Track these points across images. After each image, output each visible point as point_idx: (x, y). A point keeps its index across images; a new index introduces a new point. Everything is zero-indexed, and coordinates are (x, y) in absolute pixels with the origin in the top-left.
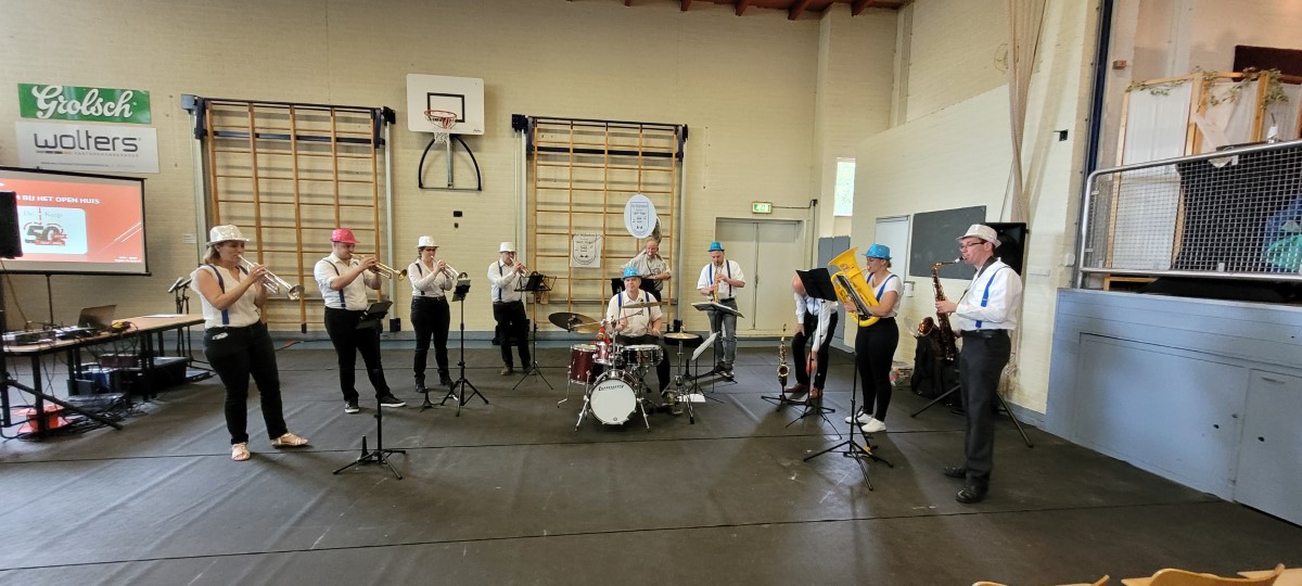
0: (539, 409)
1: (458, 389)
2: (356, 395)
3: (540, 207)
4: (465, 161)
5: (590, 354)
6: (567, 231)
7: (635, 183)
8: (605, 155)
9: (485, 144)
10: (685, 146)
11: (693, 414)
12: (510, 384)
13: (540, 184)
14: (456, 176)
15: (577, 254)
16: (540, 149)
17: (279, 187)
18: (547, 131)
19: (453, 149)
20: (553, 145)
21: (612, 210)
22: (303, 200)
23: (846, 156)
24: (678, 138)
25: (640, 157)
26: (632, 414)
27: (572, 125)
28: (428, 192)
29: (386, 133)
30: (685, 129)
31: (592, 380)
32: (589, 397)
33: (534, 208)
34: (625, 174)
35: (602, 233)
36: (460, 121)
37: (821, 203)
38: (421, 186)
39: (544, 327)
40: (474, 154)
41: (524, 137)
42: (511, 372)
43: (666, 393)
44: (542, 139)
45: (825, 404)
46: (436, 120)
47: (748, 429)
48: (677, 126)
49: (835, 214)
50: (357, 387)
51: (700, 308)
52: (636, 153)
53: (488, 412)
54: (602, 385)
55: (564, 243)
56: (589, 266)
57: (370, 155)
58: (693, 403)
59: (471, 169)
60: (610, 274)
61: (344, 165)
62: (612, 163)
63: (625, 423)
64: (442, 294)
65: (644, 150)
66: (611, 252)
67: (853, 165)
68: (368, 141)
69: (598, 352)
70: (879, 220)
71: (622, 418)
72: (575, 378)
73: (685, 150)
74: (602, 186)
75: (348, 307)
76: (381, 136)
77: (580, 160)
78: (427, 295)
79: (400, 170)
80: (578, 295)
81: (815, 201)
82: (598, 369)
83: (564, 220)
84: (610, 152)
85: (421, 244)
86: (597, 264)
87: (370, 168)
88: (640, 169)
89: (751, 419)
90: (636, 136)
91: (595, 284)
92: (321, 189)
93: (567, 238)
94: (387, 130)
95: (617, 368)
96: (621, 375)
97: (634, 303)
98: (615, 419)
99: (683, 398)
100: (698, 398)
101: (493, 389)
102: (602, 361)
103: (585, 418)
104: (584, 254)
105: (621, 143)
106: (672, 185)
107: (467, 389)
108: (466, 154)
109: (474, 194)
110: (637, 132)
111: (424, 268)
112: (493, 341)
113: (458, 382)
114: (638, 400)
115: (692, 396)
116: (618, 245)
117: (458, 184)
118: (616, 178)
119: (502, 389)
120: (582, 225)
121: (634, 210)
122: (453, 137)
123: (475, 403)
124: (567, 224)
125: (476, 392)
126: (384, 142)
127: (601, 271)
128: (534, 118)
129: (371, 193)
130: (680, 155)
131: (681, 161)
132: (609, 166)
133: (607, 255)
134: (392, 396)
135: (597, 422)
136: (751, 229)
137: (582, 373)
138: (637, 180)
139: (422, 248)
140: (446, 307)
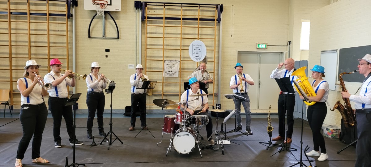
0: (147, 146)
1: (109, 137)
2: (60, 139)
3: (148, 47)
4: (111, 24)
5: (173, 119)
6: (162, 59)
7: (196, 34)
8: (181, 20)
9: (121, 16)
10: (221, 15)
11: (224, 149)
12: (133, 135)
13: (148, 35)
14: (107, 31)
15: (167, 70)
16: (148, 18)
17: (21, 38)
18: (152, 9)
19: (105, 18)
20: (155, 16)
21: (184, 48)
22: (32, 44)
23: (305, 19)
24: (218, 11)
25: (198, 21)
26: (193, 148)
27: (165, 6)
28: (93, 40)
29: (73, 11)
30: (222, 7)
31: (174, 132)
32: (172, 140)
33: (145, 47)
34: (191, 30)
35: (179, 60)
36: (109, 5)
37: (293, 43)
38: (89, 37)
39: (149, 107)
40: (115, 21)
41: (141, 12)
42: (133, 129)
43: (210, 139)
44: (149, 13)
45: (292, 146)
46: (97, 4)
47: (251, 157)
48: (217, 5)
49: (301, 48)
50: (61, 135)
51: (228, 97)
52: (197, 19)
53: (123, 148)
54: (178, 134)
55: (160, 64)
56: (172, 76)
57: (65, 22)
58: (223, 145)
59: (114, 28)
60: (183, 80)
61: (52, 27)
62: (184, 24)
63: (190, 153)
64: (101, 90)
65: (200, 17)
66: (184, 69)
67: (309, 23)
68: (64, 15)
69: (177, 118)
70: (322, 52)
71: (188, 151)
72: (166, 131)
73: (221, 17)
74: (179, 36)
75: (59, 97)
76: (71, 13)
77: (168, 23)
78: (95, 90)
79: (80, 29)
80: (167, 91)
81: (290, 43)
82: (177, 127)
83: (160, 53)
84: (183, 19)
85: (93, 66)
86: (177, 75)
87: (65, 28)
88: (199, 27)
89: (253, 153)
90: (197, 10)
91: (176, 86)
92: (41, 39)
93: (162, 62)
94: (74, 10)
95: (186, 126)
96: (188, 129)
97: (195, 94)
98: (185, 151)
99: (219, 142)
100: (227, 142)
101: (125, 137)
102: (179, 123)
103: (170, 151)
104: (170, 70)
105: (189, 14)
106: (215, 35)
107: (113, 137)
108: (112, 21)
109: (115, 41)
110: (198, 8)
111: (94, 77)
112: (124, 114)
113: (108, 133)
114: (197, 142)
115: (224, 141)
116: (187, 65)
117: (108, 35)
118: (187, 32)
119: (129, 137)
120: (169, 56)
121: (194, 47)
122: (106, 12)
123: (117, 144)
124: (162, 55)
125: (117, 138)
126: (72, 16)
127: (179, 79)
128: (146, 2)
129: (65, 41)
130: (219, 20)
131: (219, 22)
132: (183, 26)
133: (182, 71)
134: (77, 140)
135: (176, 152)
136: (256, 57)
137: (169, 129)
138: (197, 33)
139: (93, 68)
140: (103, 97)
